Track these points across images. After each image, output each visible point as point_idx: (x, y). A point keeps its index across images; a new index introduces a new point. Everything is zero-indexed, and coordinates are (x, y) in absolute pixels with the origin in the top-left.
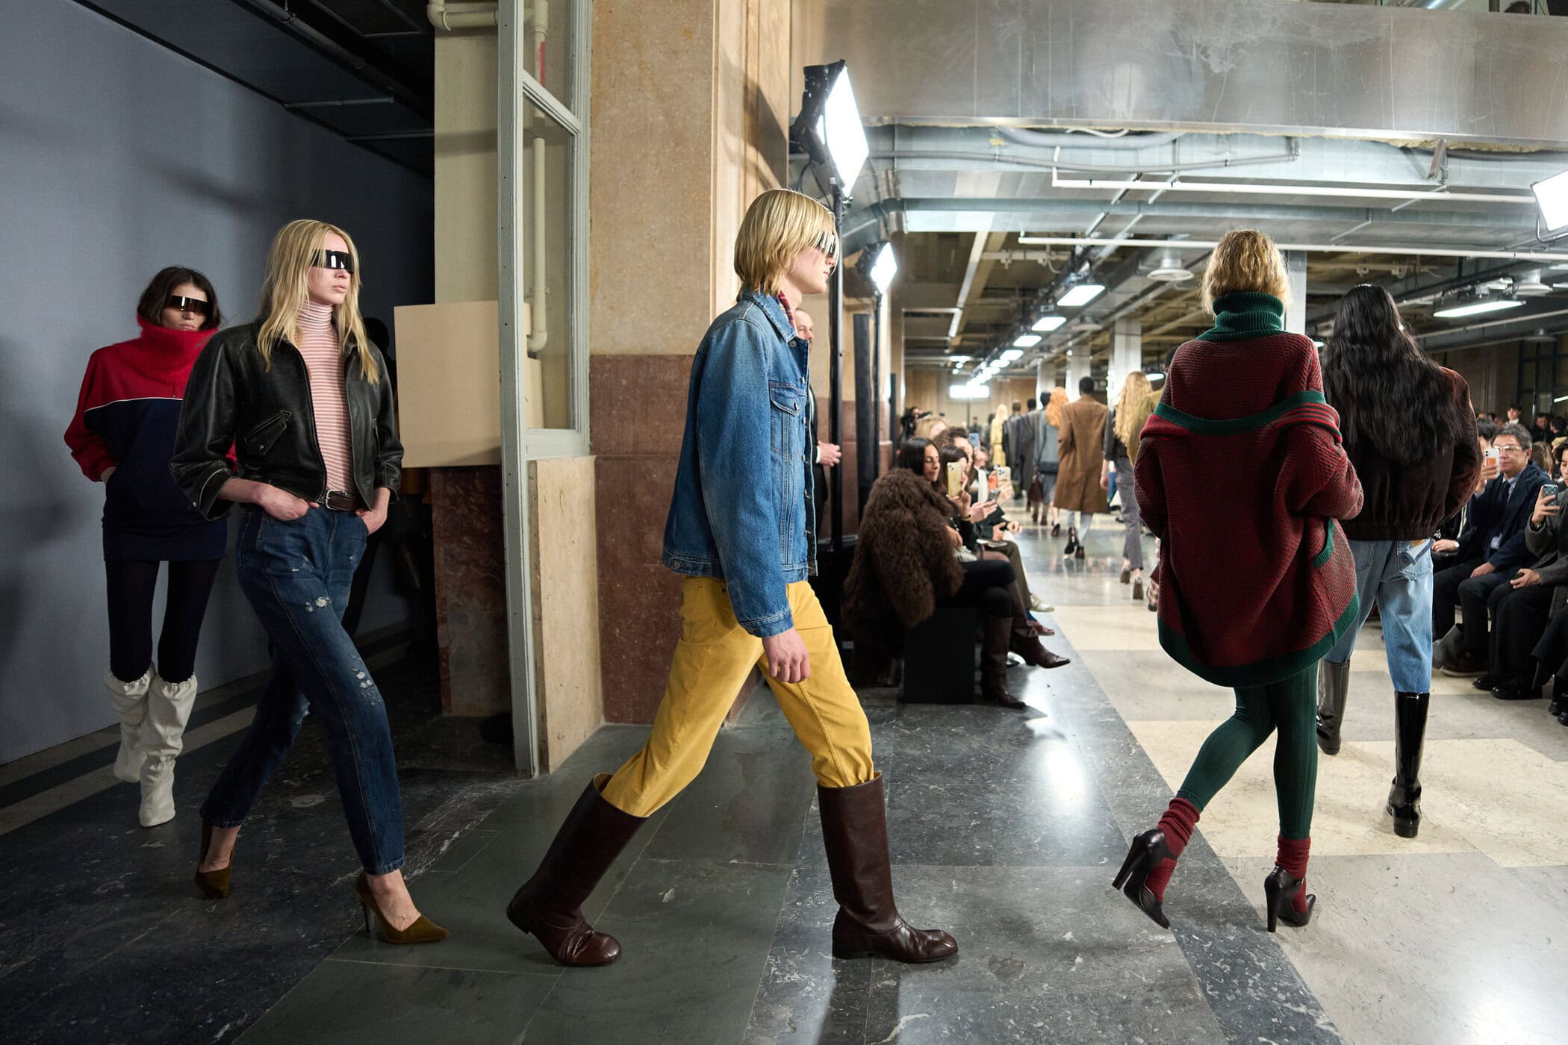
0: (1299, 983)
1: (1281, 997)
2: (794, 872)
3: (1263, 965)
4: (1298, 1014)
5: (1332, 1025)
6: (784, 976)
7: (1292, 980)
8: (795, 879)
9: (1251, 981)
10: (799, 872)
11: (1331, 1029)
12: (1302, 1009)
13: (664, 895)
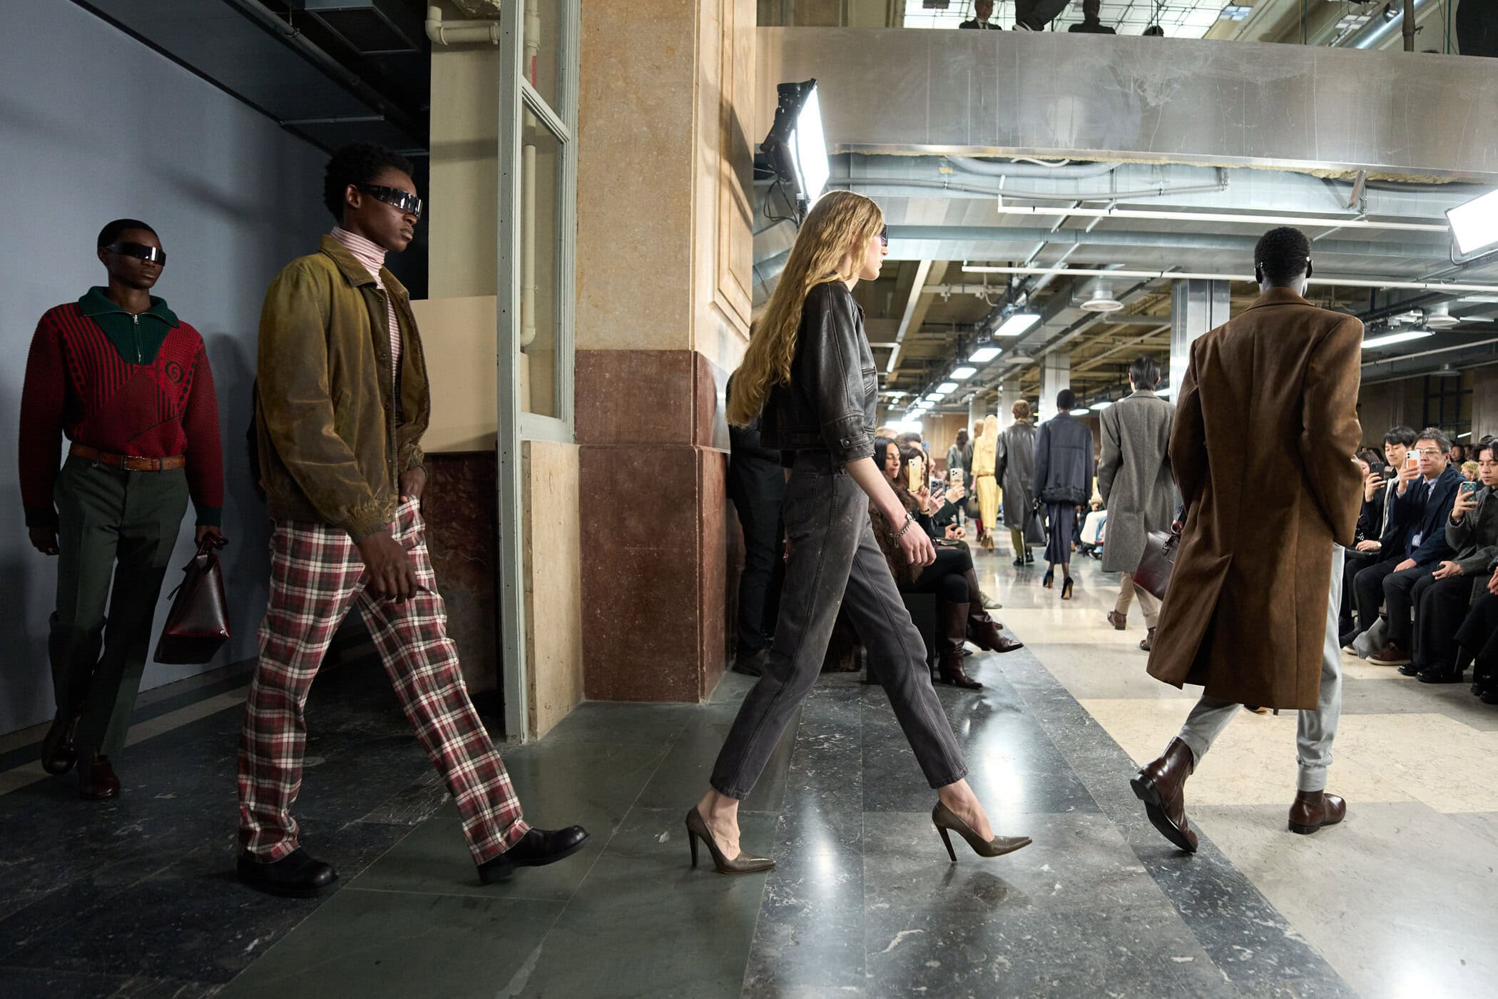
0: (1265, 904)
1: (1249, 914)
2: (781, 818)
3: (1229, 889)
4: (1268, 927)
5: (1299, 935)
6: (782, 901)
7: (1258, 900)
8: (782, 824)
9: (1220, 902)
10: (785, 818)
11: (1299, 939)
12: (1271, 923)
13: (659, 838)
